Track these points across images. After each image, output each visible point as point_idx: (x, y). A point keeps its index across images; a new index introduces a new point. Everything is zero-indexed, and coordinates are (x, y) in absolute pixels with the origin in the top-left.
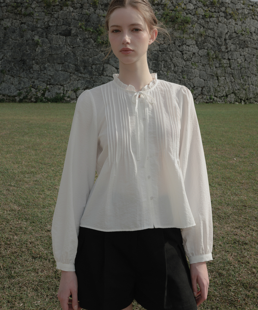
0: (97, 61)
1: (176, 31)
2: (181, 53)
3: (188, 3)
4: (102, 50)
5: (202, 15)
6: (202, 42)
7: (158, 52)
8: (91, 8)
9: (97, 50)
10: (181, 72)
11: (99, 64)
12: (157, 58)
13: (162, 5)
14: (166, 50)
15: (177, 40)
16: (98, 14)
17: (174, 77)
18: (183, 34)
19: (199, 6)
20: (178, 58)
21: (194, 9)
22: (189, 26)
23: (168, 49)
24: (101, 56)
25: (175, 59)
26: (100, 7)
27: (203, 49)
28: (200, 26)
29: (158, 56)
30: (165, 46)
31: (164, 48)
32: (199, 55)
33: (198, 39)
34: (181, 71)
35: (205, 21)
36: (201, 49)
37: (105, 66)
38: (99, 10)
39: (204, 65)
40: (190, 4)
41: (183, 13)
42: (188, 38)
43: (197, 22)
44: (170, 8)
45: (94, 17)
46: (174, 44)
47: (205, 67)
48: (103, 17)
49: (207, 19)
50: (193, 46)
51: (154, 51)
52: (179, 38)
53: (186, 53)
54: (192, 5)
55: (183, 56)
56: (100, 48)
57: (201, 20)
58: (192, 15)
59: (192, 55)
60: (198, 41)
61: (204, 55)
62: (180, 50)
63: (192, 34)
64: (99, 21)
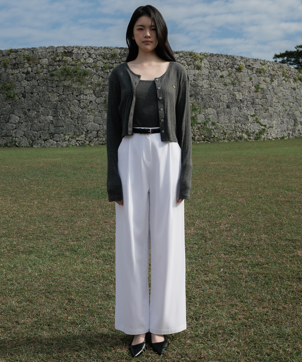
0: (5, 112)
1: (75, 83)
2: (78, 102)
3: (87, 58)
4: (9, 103)
5: (102, 68)
6: (100, 91)
7: (57, 102)
8: (3, 68)
9: (5, 103)
10: (77, 119)
11: (7, 114)
12: (56, 107)
13: (63, 61)
14: (64, 99)
15: (74, 90)
16: (7, 73)
17: (71, 123)
18: (81, 85)
19: (99, 60)
20: (75, 106)
21: (94, 62)
22: (87, 78)
23: (66, 99)
24: (8, 108)
25: (72, 108)
26: (9, 67)
27: (100, 97)
28: (98, 77)
29: (57, 105)
30: (64, 96)
31: (63, 98)
32: (97, 103)
33: (96, 89)
34: (77, 117)
35: (104, 72)
36: (99, 98)
37: (10, 115)
38: (9, 69)
39: (101, 111)
40: (90, 58)
41: (82, 67)
42: (86, 89)
43: (95, 74)
44: (70, 63)
45: (4, 75)
46: (72, 95)
47: (101, 113)
48: (11, 75)
49: (106, 70)
50: (91, 95)
51: (54, 101)
52: (77, 89)
53: (83, 102)
54: (92, 59)
55: (80, 105)
56: (8, 101)
57: (100, 72)
58: (91, 68)
59: (89, 103)
60: (96, 90)
61: (101, 102)
62: (78, 99)
63: (90, 84)
64: (8, 79)
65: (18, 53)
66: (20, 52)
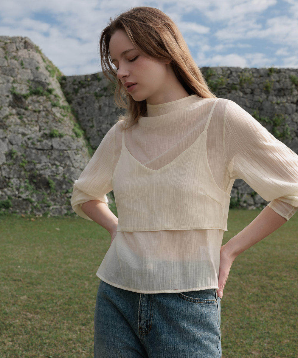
8: (263, 94)
16: (271, 101)
26: (272, 93)
38: (272, 96)
45: (267, 104)
48: (276, 105)
64: (273, 109)
65: (281, 73)
66: (283, 73)
